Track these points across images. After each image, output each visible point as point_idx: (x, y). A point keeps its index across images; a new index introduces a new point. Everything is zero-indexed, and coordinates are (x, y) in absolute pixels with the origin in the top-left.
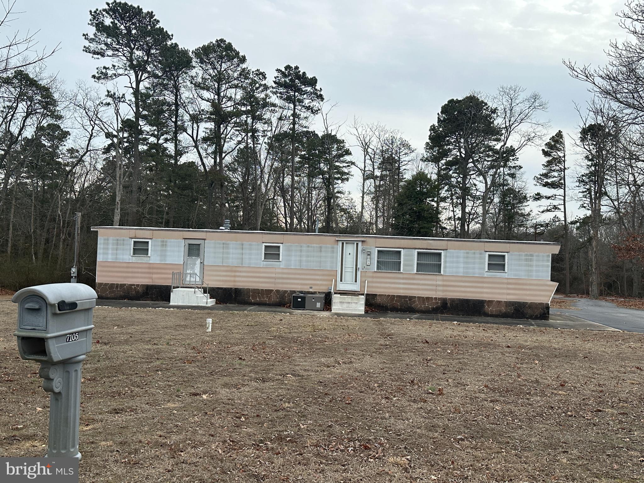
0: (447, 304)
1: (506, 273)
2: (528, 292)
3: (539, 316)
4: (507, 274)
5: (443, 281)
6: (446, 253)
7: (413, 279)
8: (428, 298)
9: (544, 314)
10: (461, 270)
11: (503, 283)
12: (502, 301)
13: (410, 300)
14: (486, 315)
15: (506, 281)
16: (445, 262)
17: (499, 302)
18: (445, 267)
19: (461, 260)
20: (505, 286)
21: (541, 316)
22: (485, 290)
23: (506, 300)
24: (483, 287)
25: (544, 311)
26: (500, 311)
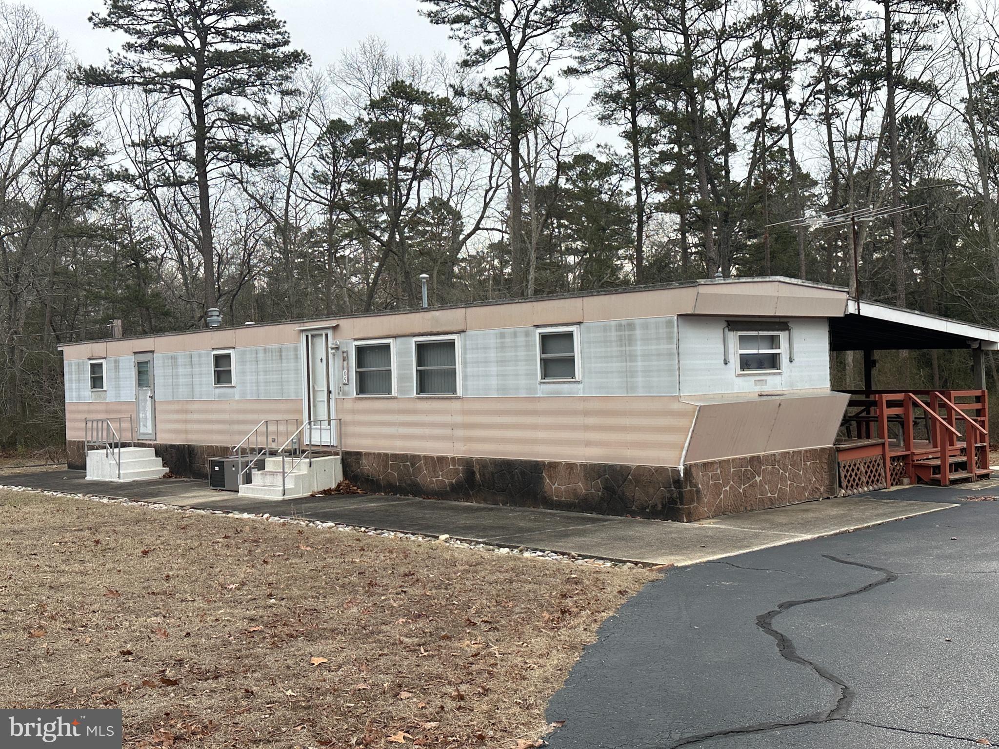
0: (473, 473)
1: (578, 382)
2: (630, 437)
3: (660, 507)
4: (580, 386)
5: (464, 412)
6: (465, 340)
7: (415, 412)
8: (441, 460)
9: (672, 501)
10: (494, 382)
11: (574, 413)
12: (575, 464)
13: (413, 465)
14: (549, 503)
15: (580, 406)
16: (465, 363)
17: (570, 466)
18: (465, 378)
19: (492, 355)
20: (579, 420)
21: (664, 506)
22: (541, 435)
23: (584, 462)
24: (535, 427)
25: (670, 492)
26: (575, 492)
